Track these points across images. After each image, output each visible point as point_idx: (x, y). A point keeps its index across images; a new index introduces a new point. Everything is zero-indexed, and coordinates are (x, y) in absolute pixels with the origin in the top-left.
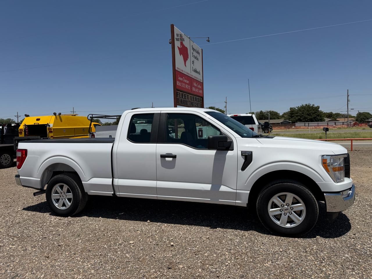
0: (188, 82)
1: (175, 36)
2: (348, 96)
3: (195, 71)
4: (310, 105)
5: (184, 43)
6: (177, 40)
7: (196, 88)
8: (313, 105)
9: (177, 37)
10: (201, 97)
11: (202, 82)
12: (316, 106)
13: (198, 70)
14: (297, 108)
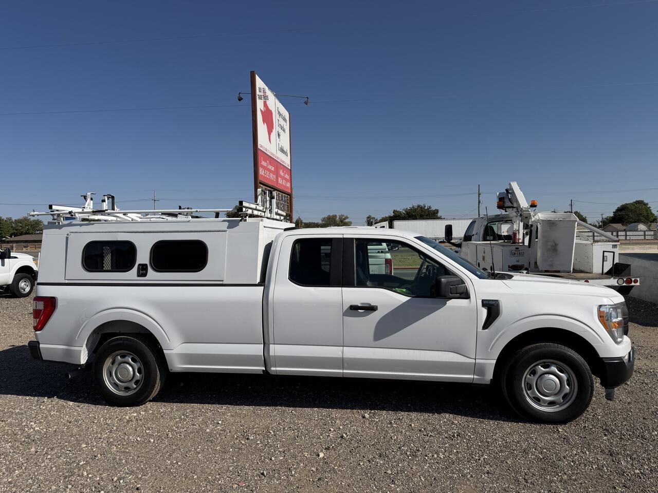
0: (273, 169)
1: (258, 93)
2: (479, 194)
3: (282, 150)
4: (425, 207)
5: (268, 103)
6: (260, 98)
7: (283, 178)
8: (430, 207)
9: (260, 94)
10: (288, 195)
11: (289, 168)
12: (433, 208)
13: (285, 149)
14: (404, 212)
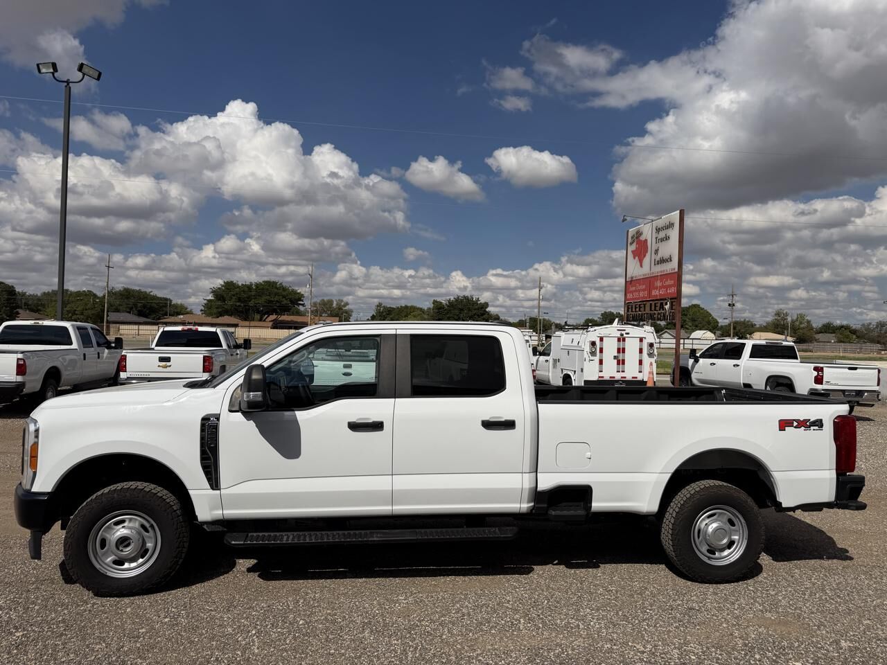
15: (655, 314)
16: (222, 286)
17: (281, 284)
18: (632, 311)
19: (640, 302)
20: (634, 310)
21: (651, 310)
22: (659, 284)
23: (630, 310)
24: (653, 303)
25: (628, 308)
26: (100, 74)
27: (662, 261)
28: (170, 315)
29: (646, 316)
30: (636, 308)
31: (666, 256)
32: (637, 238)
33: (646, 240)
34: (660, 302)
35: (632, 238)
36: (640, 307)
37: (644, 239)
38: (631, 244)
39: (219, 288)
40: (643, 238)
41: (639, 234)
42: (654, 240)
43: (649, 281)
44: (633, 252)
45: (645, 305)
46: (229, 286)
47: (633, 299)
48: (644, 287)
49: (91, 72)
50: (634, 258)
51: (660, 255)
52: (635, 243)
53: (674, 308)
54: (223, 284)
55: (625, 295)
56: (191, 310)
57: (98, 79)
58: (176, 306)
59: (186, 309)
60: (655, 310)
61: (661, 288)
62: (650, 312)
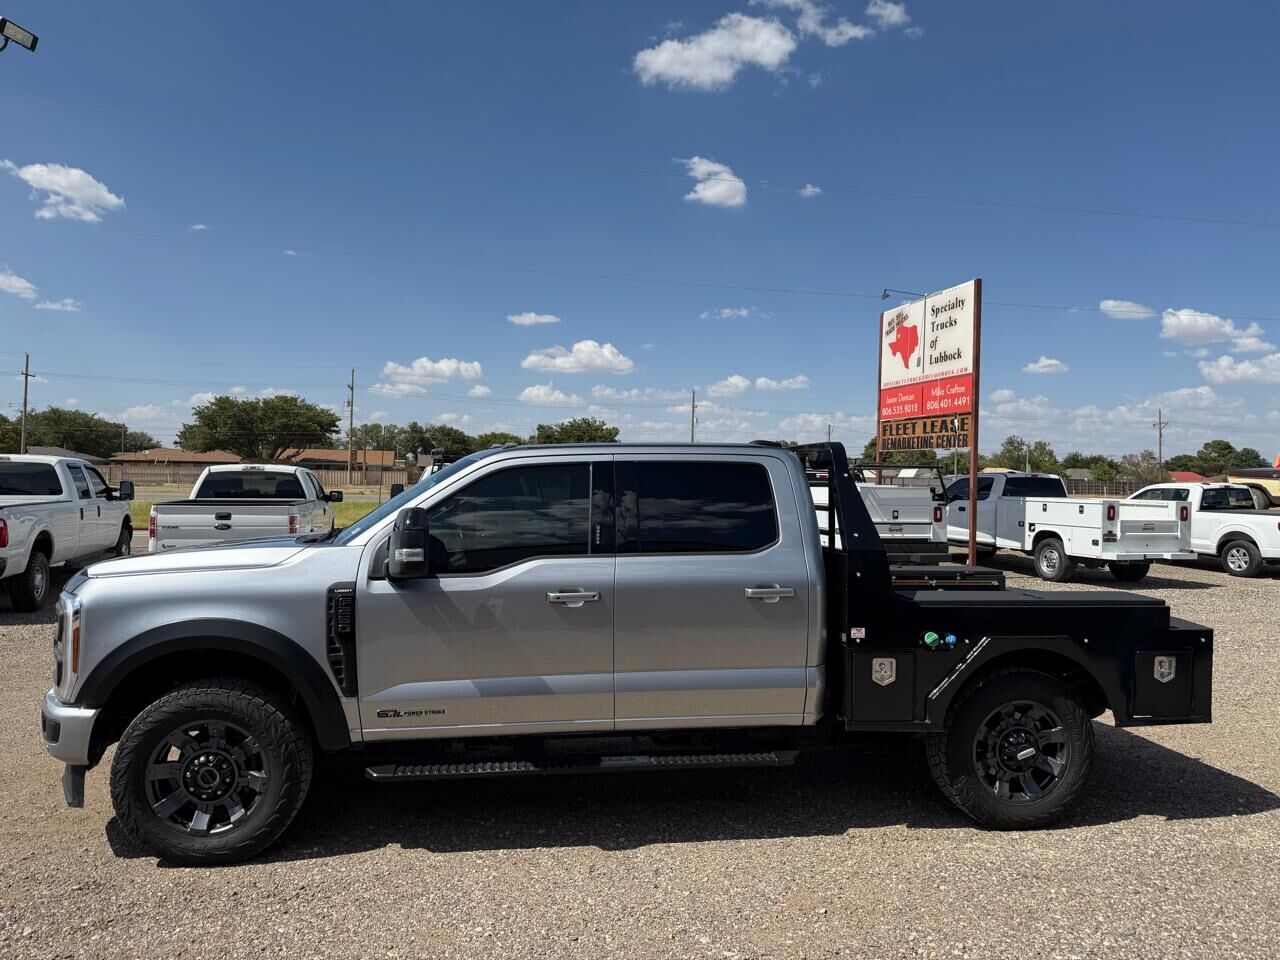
15: (932, 438)
16: (213, 404)
17: (303, 401)
18: (891, 435)
19: (906, 420)
20: (894, 432)
21: (925, 432)
22: (938, 392)
23: (888, 432)
24: (929, 422)
25: (885, 430)
26: (35, 40)
27: (944, 358)
28: (126, 451)
29: (916, 440)
30: (898, 429)
31: (951, 350)
32: (898, 324)
33: (915, 327)
34: (940, 420)
35: (890, 324)
36: (905, 429)
37: (910, 325)
38: (888, 333)
39: (207, 408)
40: (908, 324)
41: (901, 318)
42: (929, 326)
43: (921, 390)
44: (892, 345)
45: (914, 425)
46: (223, 403)
47: (892, 416)
48: (912, 397)
49: (20, 36)
50: (894, 354)
51: (940, 349)
52: (894, 332)
53: (966, 427)
54: (213, 401)
55: (879, 410)
56: (158, 443)
57: (33, 48)
58: (134, 436)
59: (151, 440)
60: (932, 431)
61: (942, 398)
62: (923, 435)
